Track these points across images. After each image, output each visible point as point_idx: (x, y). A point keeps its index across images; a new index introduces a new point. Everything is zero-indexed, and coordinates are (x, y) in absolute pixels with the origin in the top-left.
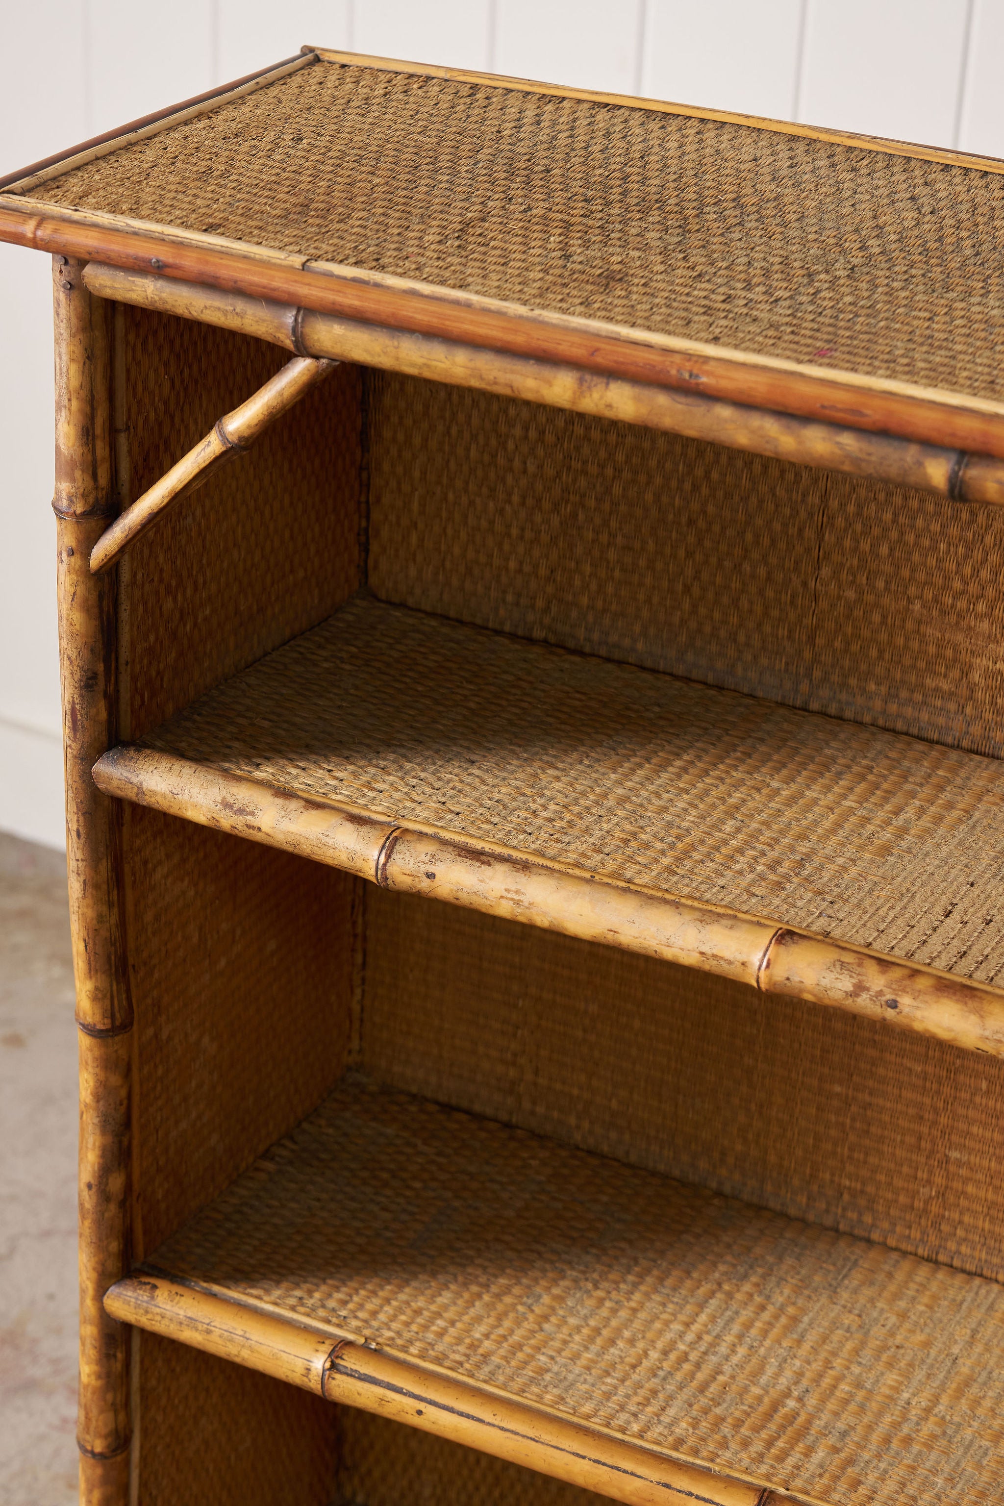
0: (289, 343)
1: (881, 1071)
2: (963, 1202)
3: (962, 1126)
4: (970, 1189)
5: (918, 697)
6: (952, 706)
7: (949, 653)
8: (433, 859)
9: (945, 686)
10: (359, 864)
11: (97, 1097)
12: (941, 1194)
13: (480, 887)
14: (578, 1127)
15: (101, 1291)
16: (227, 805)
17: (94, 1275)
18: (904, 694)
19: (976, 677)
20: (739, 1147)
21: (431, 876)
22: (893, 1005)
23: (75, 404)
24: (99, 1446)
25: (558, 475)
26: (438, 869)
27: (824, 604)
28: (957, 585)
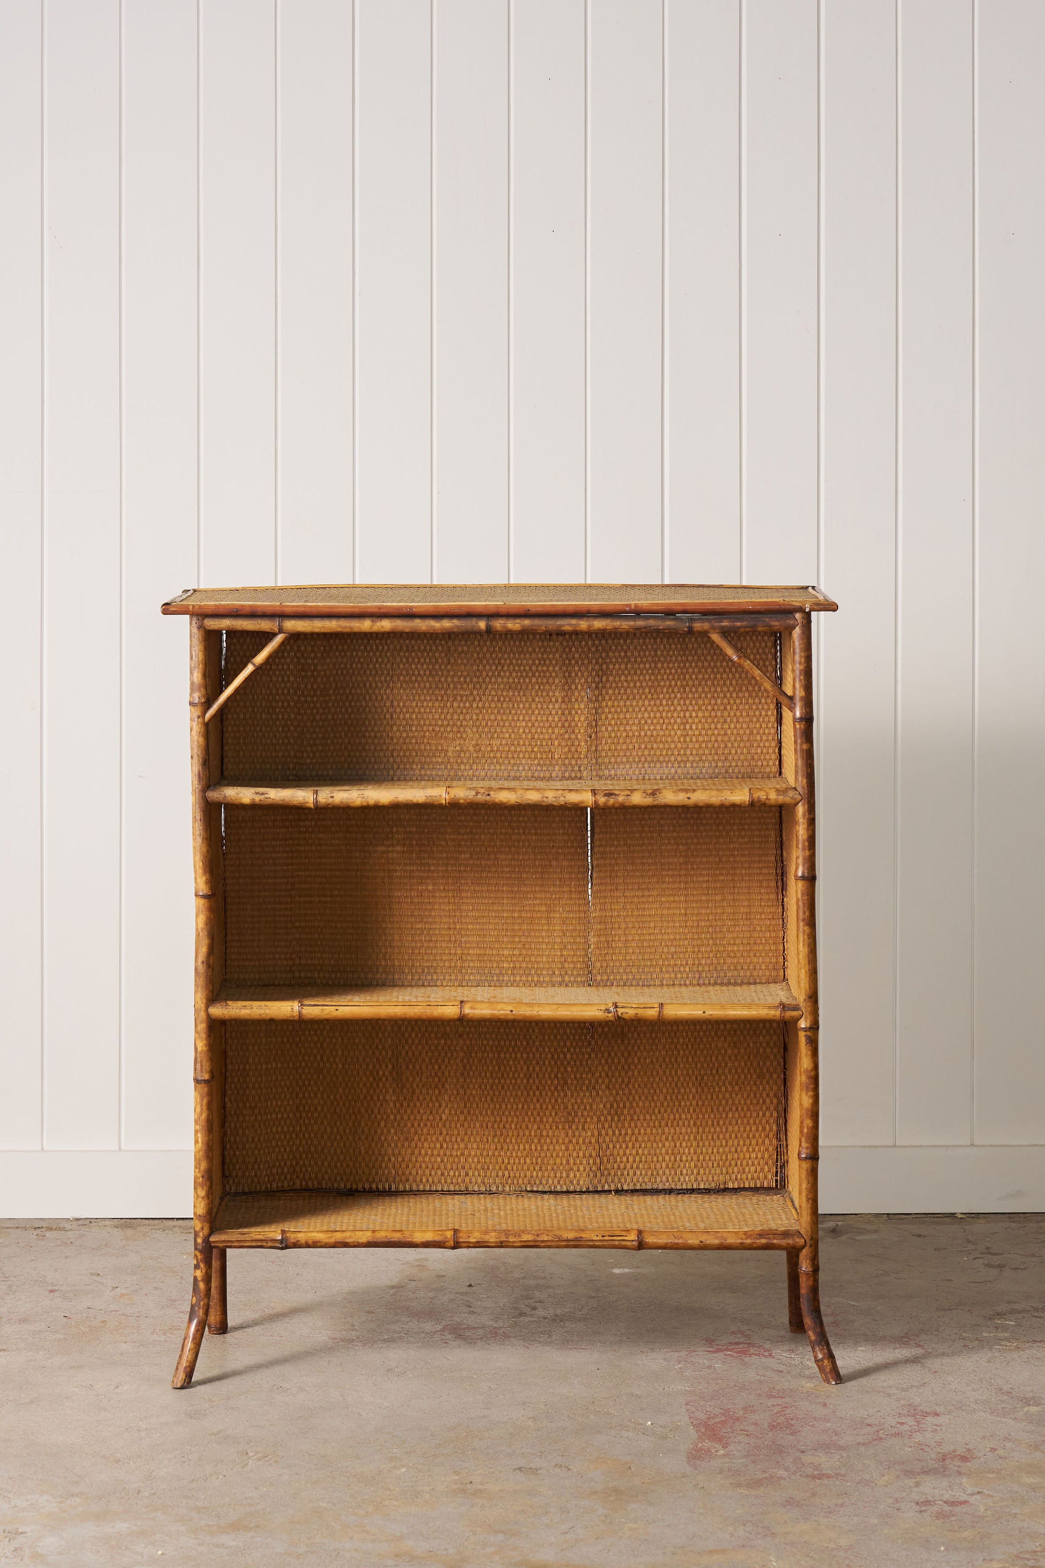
0: (277, 630)
1: (433, 913)
2: (469, 958)
3: (465, 926)
4: (471, 952)
5: (431, 766)
6: (443, 767)
7: (440, 748)
8: (331, 793)
9: (440, 760)
10: (307, 800)
11: (206, 924)
12: (461, 958)
13: (349, 796)
14: (319, 977)
15: (207, 1007)
16: (257, 793)
17: (204, 1001)
18: (426, 766)
19: (450, 754)
20: (383, 963)
21: (332, 797)
22: (489, 795)
23: (201, 666)
24: (206, 1076)
25: (296, 717)
26: (334, 795)
27: (395, 741)
28: (440, 723)
